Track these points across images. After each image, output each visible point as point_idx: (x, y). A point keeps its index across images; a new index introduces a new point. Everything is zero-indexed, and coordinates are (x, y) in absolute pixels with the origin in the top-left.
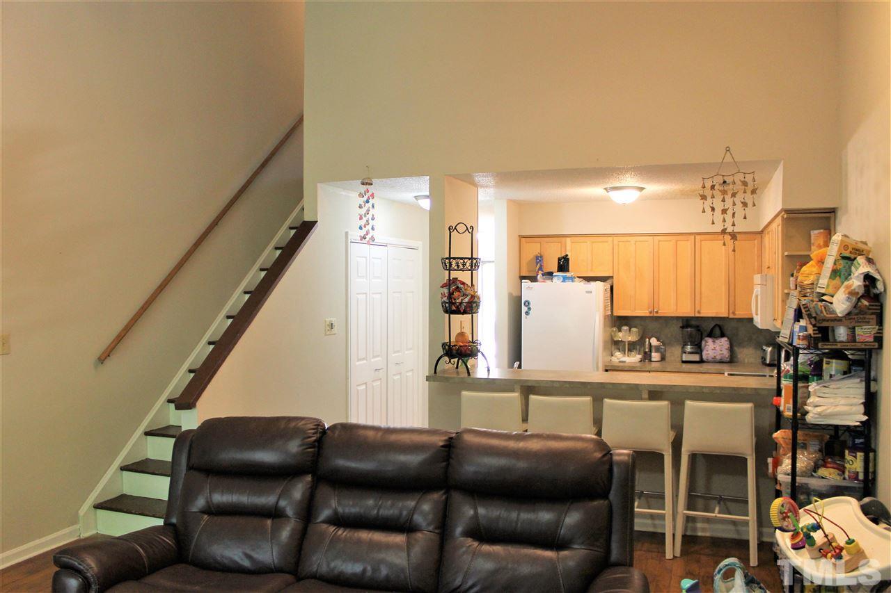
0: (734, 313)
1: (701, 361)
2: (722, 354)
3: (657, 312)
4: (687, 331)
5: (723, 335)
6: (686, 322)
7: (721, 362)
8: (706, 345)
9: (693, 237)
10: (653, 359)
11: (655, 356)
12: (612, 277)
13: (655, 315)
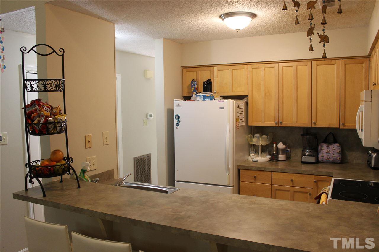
0: (344, 125)
1: (317, 162)
2: (335, 157)
3: (281, 123)
4: (307, 138)
5: (335, 142)
6: (306, 131)
7: (333, 163)
8: (321, 150)
9: (310, 62)
10: (280, 159)
11: (281, 157)
12: (247, 96)
13: (280, 125)
